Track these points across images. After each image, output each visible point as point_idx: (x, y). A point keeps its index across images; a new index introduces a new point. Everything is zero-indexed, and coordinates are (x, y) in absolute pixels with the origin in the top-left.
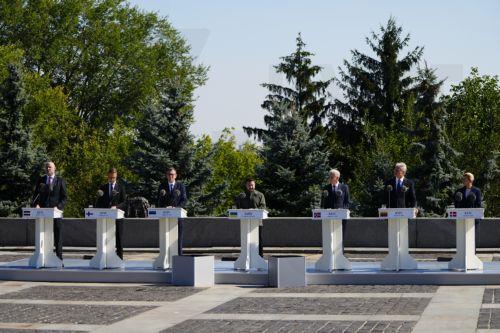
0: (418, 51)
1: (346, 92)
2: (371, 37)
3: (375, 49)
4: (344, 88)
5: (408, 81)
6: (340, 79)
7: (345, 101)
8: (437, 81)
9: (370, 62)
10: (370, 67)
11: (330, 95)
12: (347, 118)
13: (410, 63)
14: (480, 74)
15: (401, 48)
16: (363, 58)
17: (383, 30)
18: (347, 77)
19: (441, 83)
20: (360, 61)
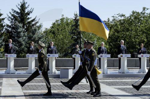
0: (32, 9)
2: (18, 5)
3: (19, 9)
5: (29, 18)
6: (8, 18)
9: (17, 13)
11: (4, 23)
12: (10, 29)
13: (30, 13)
14: (65, 17)
15: (27, 8)
16: (15, 11)
17: (21, 3)
18: (10, 17)
20: (14, 12)
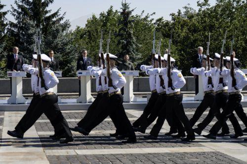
1: (15, 17)
4: (14, 15)
5: (46, 12)
6: (12, 11)
7: (15, 22)
8: (130, 9)
9: (28, 2)
10: (27, 5)
11: (6, 19)
18: (15, 10)
19: (133, 10)
